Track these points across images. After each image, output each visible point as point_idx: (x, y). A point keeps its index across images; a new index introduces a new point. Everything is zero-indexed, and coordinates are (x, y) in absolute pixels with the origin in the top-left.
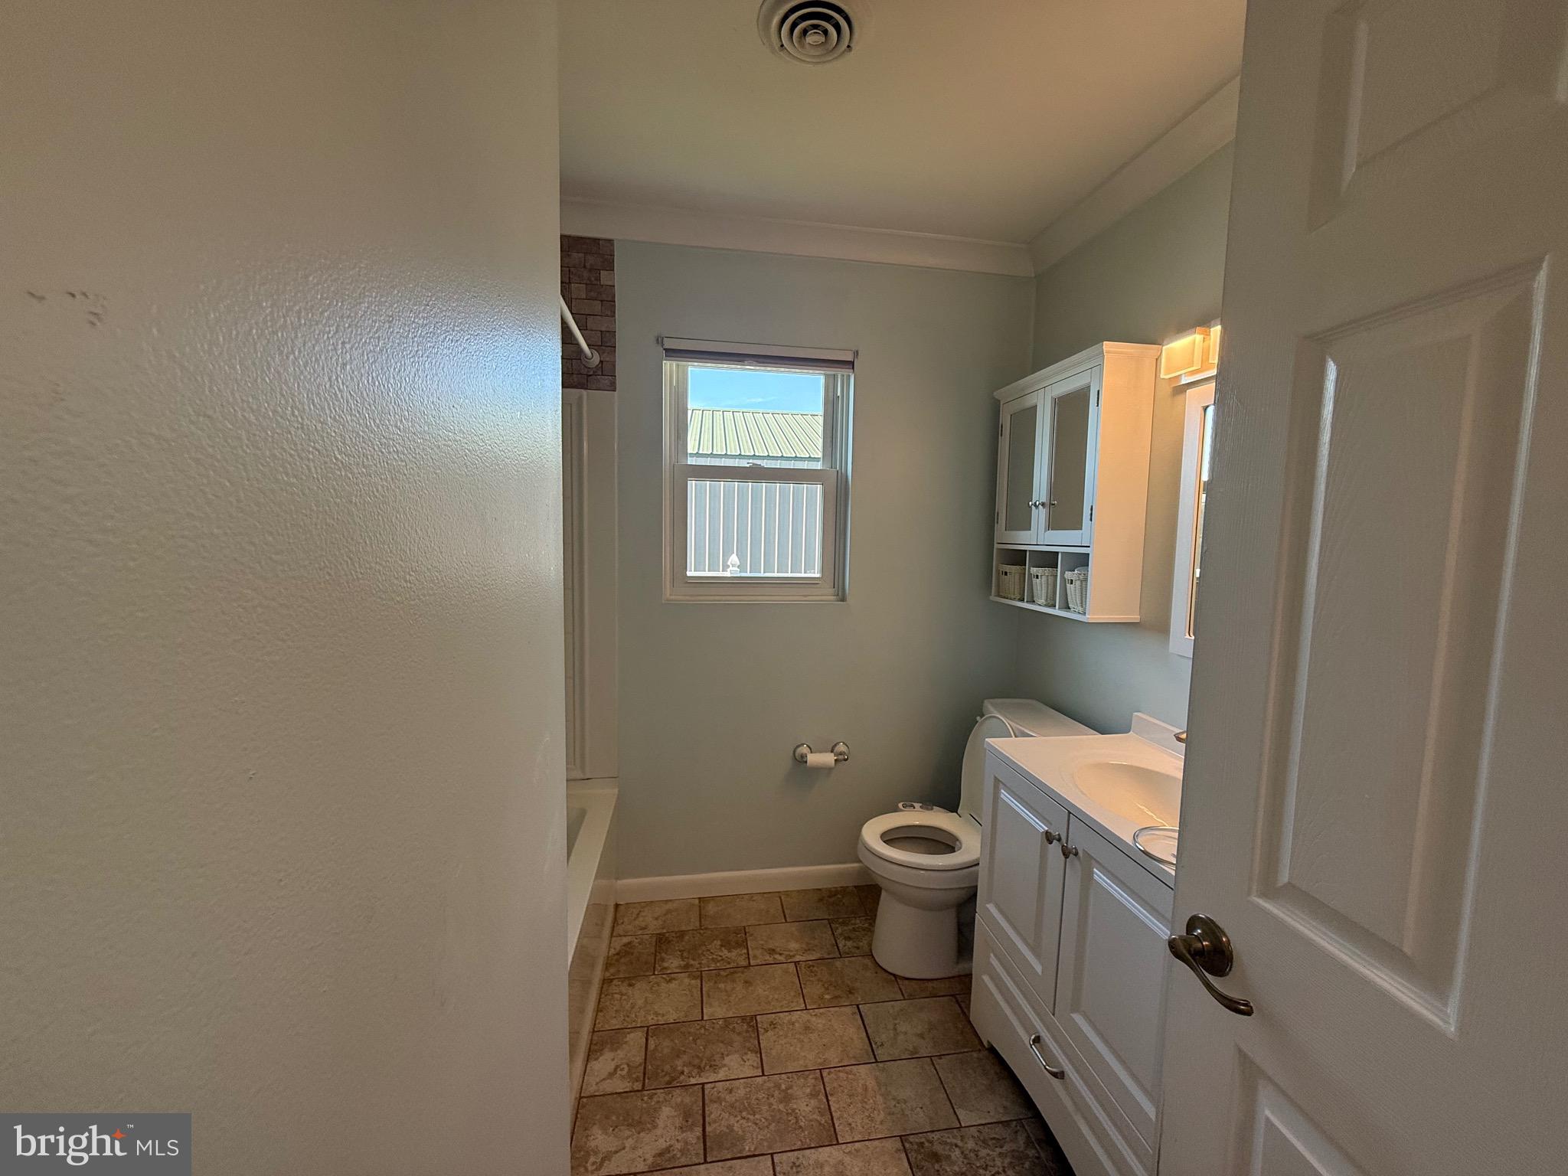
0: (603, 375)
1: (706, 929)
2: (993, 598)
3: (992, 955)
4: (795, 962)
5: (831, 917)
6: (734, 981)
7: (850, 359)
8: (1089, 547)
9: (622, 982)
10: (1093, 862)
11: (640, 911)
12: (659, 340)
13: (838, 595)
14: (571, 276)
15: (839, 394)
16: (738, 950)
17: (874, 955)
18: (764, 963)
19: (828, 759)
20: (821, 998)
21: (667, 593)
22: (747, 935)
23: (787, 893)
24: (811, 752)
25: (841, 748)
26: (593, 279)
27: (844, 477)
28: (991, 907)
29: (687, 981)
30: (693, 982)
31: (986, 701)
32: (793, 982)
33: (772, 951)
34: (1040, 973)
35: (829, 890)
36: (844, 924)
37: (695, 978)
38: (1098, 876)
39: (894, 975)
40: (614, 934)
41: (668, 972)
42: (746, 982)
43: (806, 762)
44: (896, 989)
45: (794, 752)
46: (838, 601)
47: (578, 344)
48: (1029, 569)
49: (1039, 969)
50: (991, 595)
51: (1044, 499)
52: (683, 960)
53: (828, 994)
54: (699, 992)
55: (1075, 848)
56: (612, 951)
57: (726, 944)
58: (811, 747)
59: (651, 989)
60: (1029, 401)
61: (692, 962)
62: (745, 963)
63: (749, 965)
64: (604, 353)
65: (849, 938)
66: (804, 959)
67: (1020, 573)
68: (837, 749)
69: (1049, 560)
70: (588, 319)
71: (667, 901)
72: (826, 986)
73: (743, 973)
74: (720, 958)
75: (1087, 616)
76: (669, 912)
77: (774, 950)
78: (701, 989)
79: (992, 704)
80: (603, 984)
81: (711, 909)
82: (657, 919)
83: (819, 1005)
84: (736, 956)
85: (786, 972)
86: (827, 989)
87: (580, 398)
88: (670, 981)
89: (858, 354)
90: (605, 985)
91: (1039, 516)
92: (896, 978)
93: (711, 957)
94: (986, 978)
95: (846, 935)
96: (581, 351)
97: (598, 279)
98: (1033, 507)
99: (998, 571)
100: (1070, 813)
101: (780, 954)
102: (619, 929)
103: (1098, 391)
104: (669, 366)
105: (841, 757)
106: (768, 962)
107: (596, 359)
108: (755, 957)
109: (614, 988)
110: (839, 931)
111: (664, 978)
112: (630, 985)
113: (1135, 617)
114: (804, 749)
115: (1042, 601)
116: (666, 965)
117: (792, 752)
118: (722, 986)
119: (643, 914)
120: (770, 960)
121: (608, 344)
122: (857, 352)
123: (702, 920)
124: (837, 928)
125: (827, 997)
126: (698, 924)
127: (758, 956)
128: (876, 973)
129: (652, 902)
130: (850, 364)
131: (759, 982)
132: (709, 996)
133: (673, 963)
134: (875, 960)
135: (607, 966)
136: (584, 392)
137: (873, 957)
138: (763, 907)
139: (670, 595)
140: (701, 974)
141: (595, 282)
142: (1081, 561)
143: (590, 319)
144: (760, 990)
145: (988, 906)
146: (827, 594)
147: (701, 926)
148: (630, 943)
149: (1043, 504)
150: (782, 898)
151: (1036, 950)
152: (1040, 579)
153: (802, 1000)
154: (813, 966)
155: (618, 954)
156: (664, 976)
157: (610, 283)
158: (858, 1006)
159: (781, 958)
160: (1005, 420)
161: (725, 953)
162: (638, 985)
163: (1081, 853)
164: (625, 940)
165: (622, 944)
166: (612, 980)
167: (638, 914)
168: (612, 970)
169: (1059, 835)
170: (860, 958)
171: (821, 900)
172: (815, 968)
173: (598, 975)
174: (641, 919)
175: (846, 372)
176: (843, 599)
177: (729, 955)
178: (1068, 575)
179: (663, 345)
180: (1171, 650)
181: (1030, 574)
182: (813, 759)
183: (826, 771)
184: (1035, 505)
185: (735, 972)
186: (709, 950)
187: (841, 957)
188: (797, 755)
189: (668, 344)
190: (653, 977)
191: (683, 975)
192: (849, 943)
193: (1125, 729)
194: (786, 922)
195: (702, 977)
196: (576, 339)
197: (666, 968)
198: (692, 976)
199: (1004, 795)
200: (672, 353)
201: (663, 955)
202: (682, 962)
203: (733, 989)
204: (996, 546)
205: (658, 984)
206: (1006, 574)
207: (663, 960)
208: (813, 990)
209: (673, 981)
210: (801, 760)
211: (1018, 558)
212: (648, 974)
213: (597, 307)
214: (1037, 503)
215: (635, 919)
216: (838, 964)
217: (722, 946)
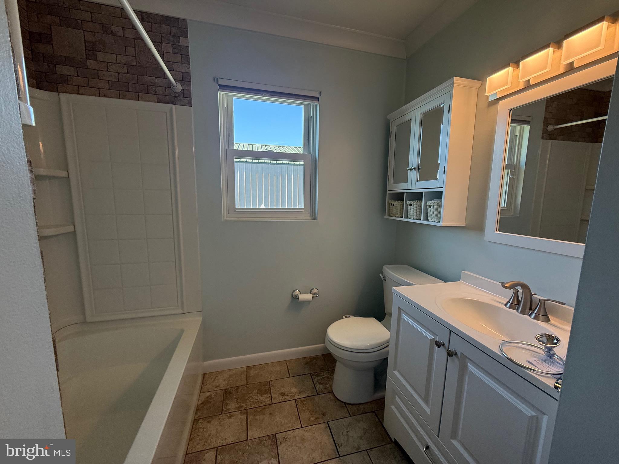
0: (184, 97)
1: (250, 384)
2: (386, 217)
3: (396, 396)
4: (295, 400)
5: (312, 372)
6: (264, 414)
7: (317, 96)
8: (443, 188)
9: (205, 420)
10: (467, 360)
11: (216, 377)
12: (215, 80)
13: (312, 217)
14: (163, 39)
15: (311, 115)
16: (266, 395)
17: (334, 392)
18: (279, 401)
19: (309, 297)
20: (309, 420)
21: (225, 216)
22: (271, 386)
23: (290, 361)
24: (301, 294)
25: (315, 291)
26: (176, 41)
27: (314, 158)
28: (396, 372)
29: (239, 416)
30: (243, 416)
31: (384, 267)
32: (294, 412)
33: (283, 394)
34: (429, 413)
35: (310, 358)
36: (318, 375)
37: (244, 413)
38: (470, 367)
39: (345, 403)
40: (202, 391)
41: (230, 411)
42: (270, 414)
43: (298, 299)
44: (346, 410)
45: (292, 294)
46: (312, 219)
47: (168, 79)
48: (406, 201)
49: (428, 410)
50: (385, 216)
51: (415, 166)
52: (238, 404)
53: (313, 417)
54: (246, 422)
55: (455, 351)
56: (200, 402)
57: (261, 393)
58: (301, 291)
59: (220, 423)
60: (407, 118)
61: (242, 404)
62: (269, 402)
63: (272, 404)
64: (184, 85)
65: (320, 383)
66: (299, 397)
67: (401, 204)
68: (313, 291)
69: (418, 196)
70: (174, 64)
71: (230, 370)
72: (311, 412)
73: (268, 408)
74: (257, 401)
75: (441, 223)
76: (231, 376)
77: (284, 394)
78: (247, 421)
79: (387, 267)
80: (194, 422)
81: (252, 372)
82: (224, 381)
83: (308, 424)
84: (265, 399)
85: (291, 405)
86: (312, 414)
87: (171, 110)
88: (231, 417)
89: (321, 93)
90: (195, 423)
91: (413, 175)
92: (345, 405)
93: (252, 401)
94: (393, 407)
95: (319, 382)
96: (170, 82)
97: (179, 42)
98: (409, 171)
99: (389, 204)
100: (451, 331)
101: (288, 395)
102: (205, 389)
103: (449, 105)
104: (222, 95)
105: (315, 295)
106: (281, 401)
107: (179, 88)
108: (275, 398)
109: (200, 424)
110: (316, 379)
111: (227, 416)
112: (209, 422)
113: (463, 224)
114: (297, 292)
115: (414, 217)
116: (228, 407)
117: (291, 294)
118: (258, 417)
119: (217, 378)
120: (283, 399)
121: (186, 80)
122: (321, 92)
123: (248, 379)
124: (315, 378)
125: (312, 419)
126: (246, 382)
127: (277, 398)
128: (336, 402)
129: (223, 371)
130: (317, 99)
131: (277, 413)
132: (250, 424)
133: (232, 406)
134: (334, 394)
135: (197, 410)
136: (174, 106)
137: (333, 393)
138: (278, 369)
139: (227, 217)
140: (247, 411)
141: (177, 44)
142: (438, 195)
143: (175, 65)
144: (278, 419)
145: (394, 372)
146: (306, 216)
147: (247, 383)
148: (210, 396)
149: (415, 169)
150: (287, 364)
151: (426, 400)
152: (413, 207)
153: (299, 422)
154: (304, 401)
155: (202, 403)
156: (227, 414)
157: (186, 45)
158: (327, 422)
159: (287, 398)
160: (393, 130)
161: (260, 398)
162: (213, 422)
163: (459, 354)
164: (208, 394)
165: (205, 397)
166: (199, 420)
167: (215, 379)
168: (199, 414)
169: (443, 342)
170: (327, 394)
171: (306, 363)
172: (305, 402)
173: (190, 417)
174: (216, 381)
175: (316, 103)
176: (315, 219)
177: (261, 398)
178: (429, 203)
179: (217, 82)
180: (485, 239)
181: (406, 204)
182: (302, 297)
183: (308, 302)
184: (411, 169)
185: (264, 408)
186: (250, 397)
187: (318, 395)
188: (293, 296)
189: (221, 82)
190: (221, 415)
191: (237, 413)
192: (321, 386)
193: (457, 279)
194: (290, 377)
195: (247, 412)
196: (167, 76)
197: (228, 410)
198: (242, 413)
199: (404, 316)
200: (223, 87)
201: (228, 402)
202: (237, 405)
203: (263, 419)
204: (388, 192)
205: (224, 419)
206: (393, 205)
207: (227, 404)
208: (305, 415)
209: (232, 417)
210: (296, 298)
211: (400, 197)
212: (218, 414)
213: (179, 58)
214: (412, 168)
215: (213, 382)
216: (316, 398)
217: (258, 393)
